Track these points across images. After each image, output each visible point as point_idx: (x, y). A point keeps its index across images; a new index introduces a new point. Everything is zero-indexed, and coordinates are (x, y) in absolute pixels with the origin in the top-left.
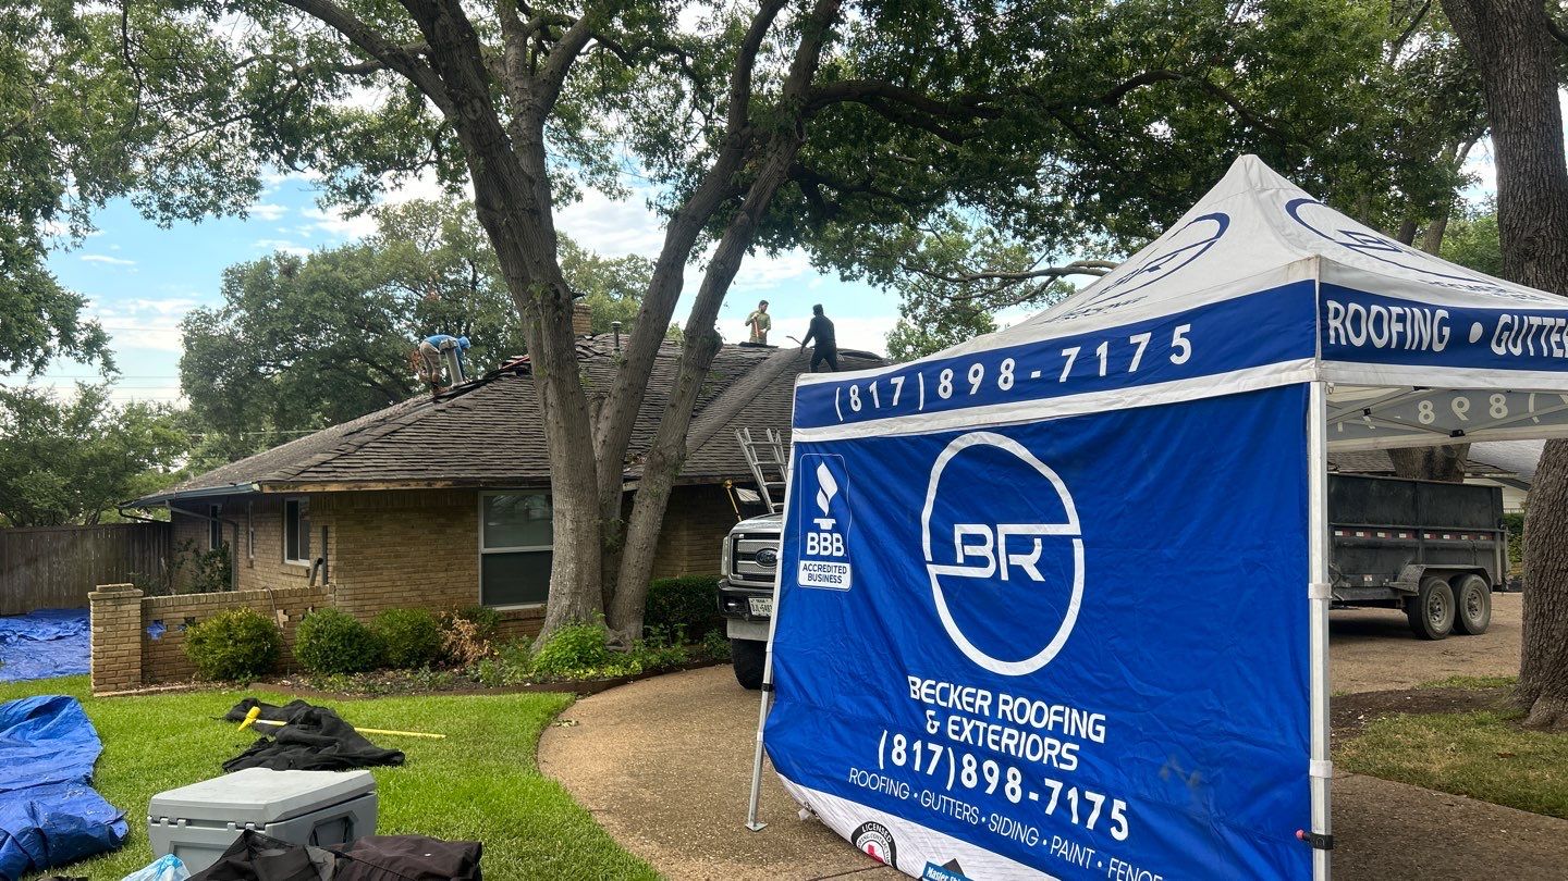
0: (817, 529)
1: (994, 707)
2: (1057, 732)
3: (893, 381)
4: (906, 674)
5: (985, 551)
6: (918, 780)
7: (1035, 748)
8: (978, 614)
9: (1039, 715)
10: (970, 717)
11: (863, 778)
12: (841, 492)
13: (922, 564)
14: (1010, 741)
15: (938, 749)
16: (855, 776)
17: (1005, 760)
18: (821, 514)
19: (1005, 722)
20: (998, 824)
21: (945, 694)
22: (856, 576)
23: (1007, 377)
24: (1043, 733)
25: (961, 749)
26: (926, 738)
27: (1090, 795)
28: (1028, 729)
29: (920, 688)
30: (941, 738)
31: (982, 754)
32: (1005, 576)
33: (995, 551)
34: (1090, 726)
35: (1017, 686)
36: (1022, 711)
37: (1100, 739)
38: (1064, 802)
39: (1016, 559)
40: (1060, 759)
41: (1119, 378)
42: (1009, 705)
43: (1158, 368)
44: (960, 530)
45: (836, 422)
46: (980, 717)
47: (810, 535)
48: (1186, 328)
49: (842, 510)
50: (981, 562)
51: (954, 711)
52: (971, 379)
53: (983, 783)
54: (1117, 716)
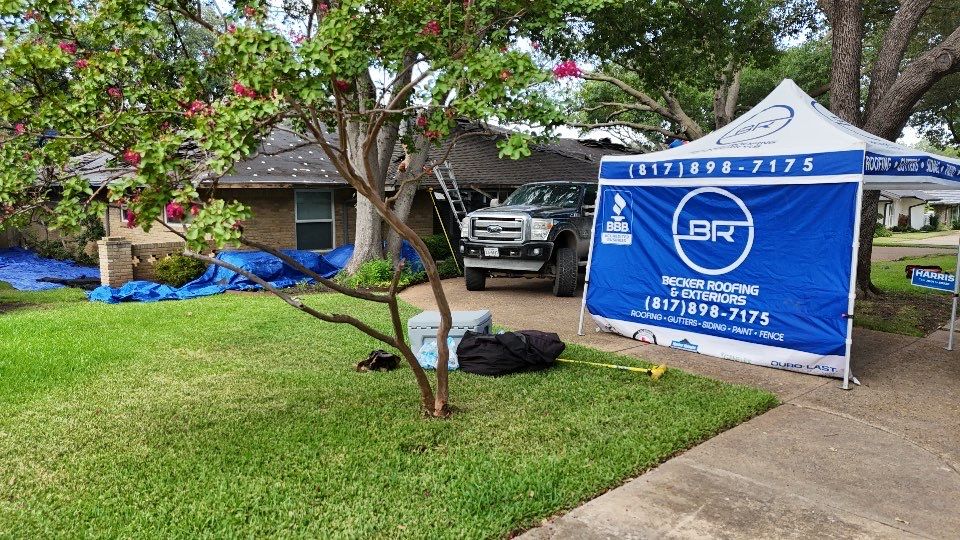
0: (613, 221)
1: (705, 285)
2: (736, 292)
3: (666, 165)
4: (661, 276)
5: (706, 230)
6: (667, 313)
7: (725, 298)
8: (698, 253)
9: (727, 287)
10: (693, 289)
11: (638, 314)
12: (628, 205)
13: (671, 235)
14: (713, 297)
15: (676, 302)
16: (634, 313)
17: (710, 304)
18: (615, 215)
19: (711, 291)
20: (706, 325)
21: (680, 282)
22: (635, 238)
23: (727, 167)
24: (729, 293)
25: (688, 301)
26: (670, 298)
27: (751, 312)
28: (722, 292)
29: (667, 280)
30: (679, 297)
31: (698, 302)
32: (714, 239)
33: (711, 231)
34: (753, 290)
35: (716, 278)
36: (719, 286)
37: (757, 294)
38: (739, 316)
39: (720, 234)
40: (737, 301)
41: (779, 173)
42: (712, 284)
43: (798, 170)
44: (692, 223)
45: (629, 178)
46: (699, 289)
47: (608, 223)
48: (811, 159)
49: (627, 212)
50: (704, 234)
51: (686, 288)
52: (708, 167)
53: (699, 312)
54: (764, 286)
